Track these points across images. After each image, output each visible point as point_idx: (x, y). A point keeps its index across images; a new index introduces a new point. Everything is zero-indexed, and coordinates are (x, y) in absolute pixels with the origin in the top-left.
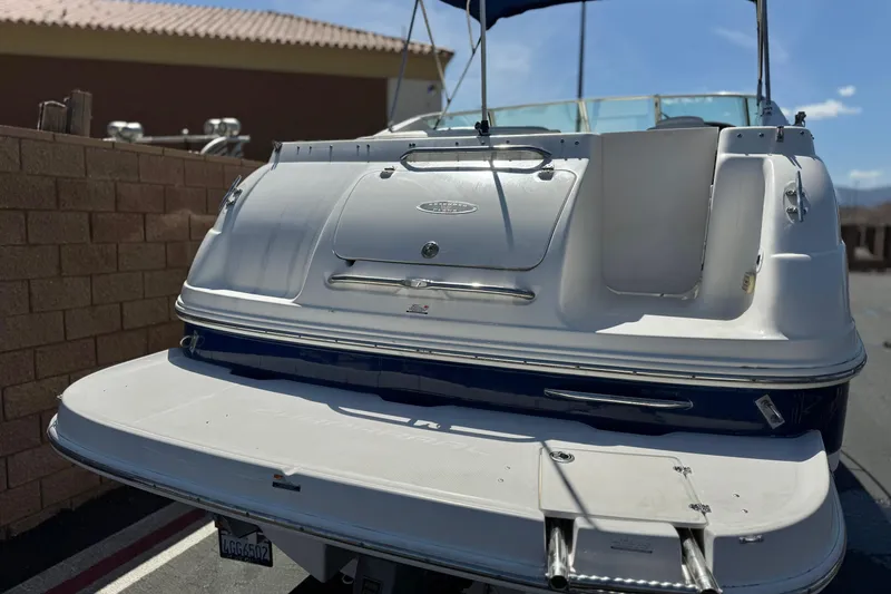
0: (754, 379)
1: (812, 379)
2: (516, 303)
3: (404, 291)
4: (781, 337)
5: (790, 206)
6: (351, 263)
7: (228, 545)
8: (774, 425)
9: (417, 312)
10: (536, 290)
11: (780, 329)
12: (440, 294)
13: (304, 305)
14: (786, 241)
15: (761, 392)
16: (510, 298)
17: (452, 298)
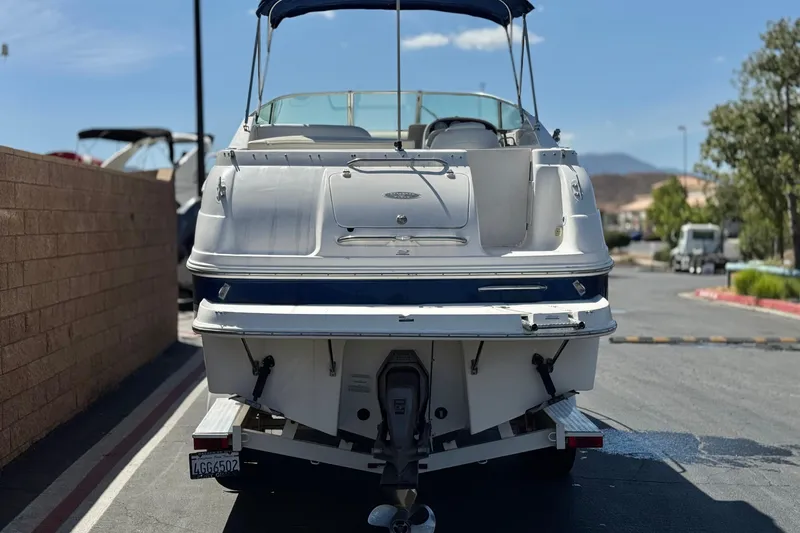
0: (572, 272)
1: (595, 271)
2: (458, 245)
3: (391, 243)
4: (581, 253)
5: (575, 192)
6: (351, 230)
7: (198, 467)
8: (582, 294)
9: (403, 254)
10: (467, 238)
11: (580, 250)
12: (414, 243)
13: (325, 257)
14: (577, 209)
15: (574, 279)
16: (453, 242)
17: (422, 245)
